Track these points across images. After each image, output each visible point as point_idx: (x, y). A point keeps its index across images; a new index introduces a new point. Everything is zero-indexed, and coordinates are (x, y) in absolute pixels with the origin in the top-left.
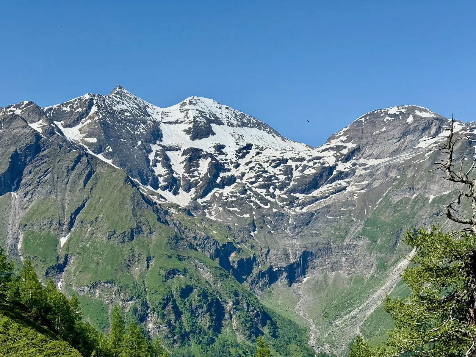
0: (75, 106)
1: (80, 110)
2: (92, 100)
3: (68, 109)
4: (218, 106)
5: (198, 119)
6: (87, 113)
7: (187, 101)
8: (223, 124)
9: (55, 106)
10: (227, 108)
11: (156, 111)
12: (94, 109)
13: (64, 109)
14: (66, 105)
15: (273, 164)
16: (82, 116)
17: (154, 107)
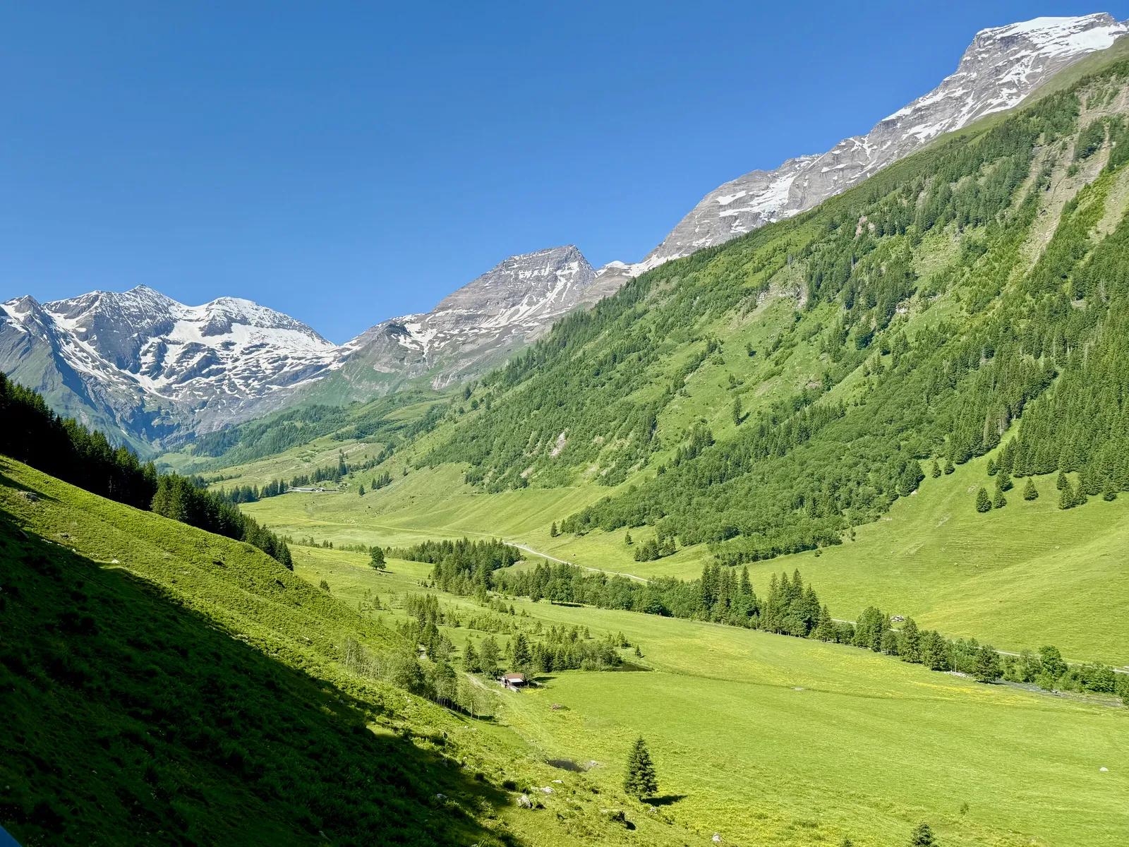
0: (81, 301)
1: (84, 304)
2: (98, 296)
3: (75, 303)
4: (255, 307)
5: (218, 319)
6: (89, 307)
7: (216, 301)
8: (250, 324)
9: (63, 301)
10: (266, 310)
11: (180, 309)
12: (97, 304)
13: (71, 303)
14: (73, 300)
15: (271, 361)
16: (84, 309)
17: (181, 305)
